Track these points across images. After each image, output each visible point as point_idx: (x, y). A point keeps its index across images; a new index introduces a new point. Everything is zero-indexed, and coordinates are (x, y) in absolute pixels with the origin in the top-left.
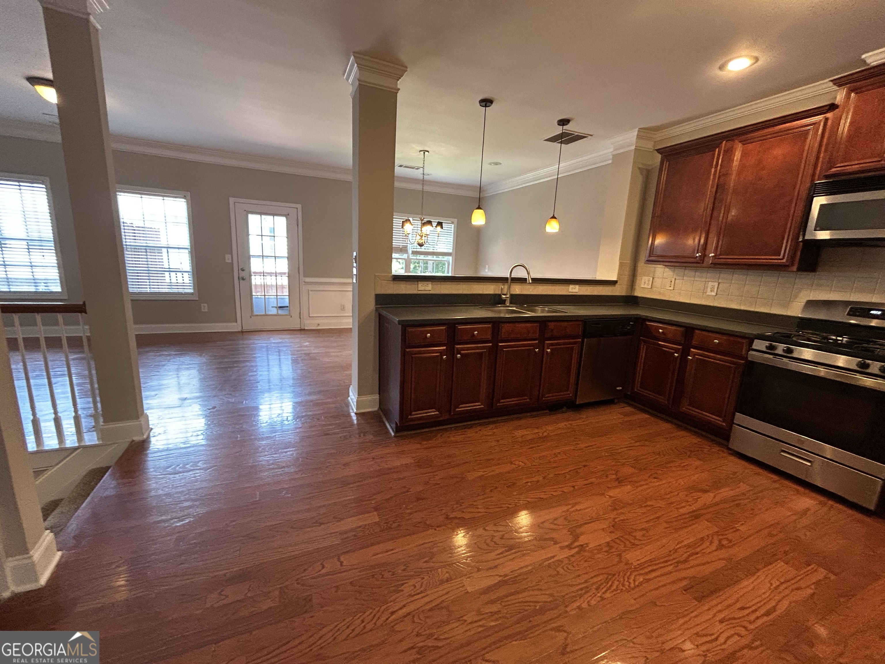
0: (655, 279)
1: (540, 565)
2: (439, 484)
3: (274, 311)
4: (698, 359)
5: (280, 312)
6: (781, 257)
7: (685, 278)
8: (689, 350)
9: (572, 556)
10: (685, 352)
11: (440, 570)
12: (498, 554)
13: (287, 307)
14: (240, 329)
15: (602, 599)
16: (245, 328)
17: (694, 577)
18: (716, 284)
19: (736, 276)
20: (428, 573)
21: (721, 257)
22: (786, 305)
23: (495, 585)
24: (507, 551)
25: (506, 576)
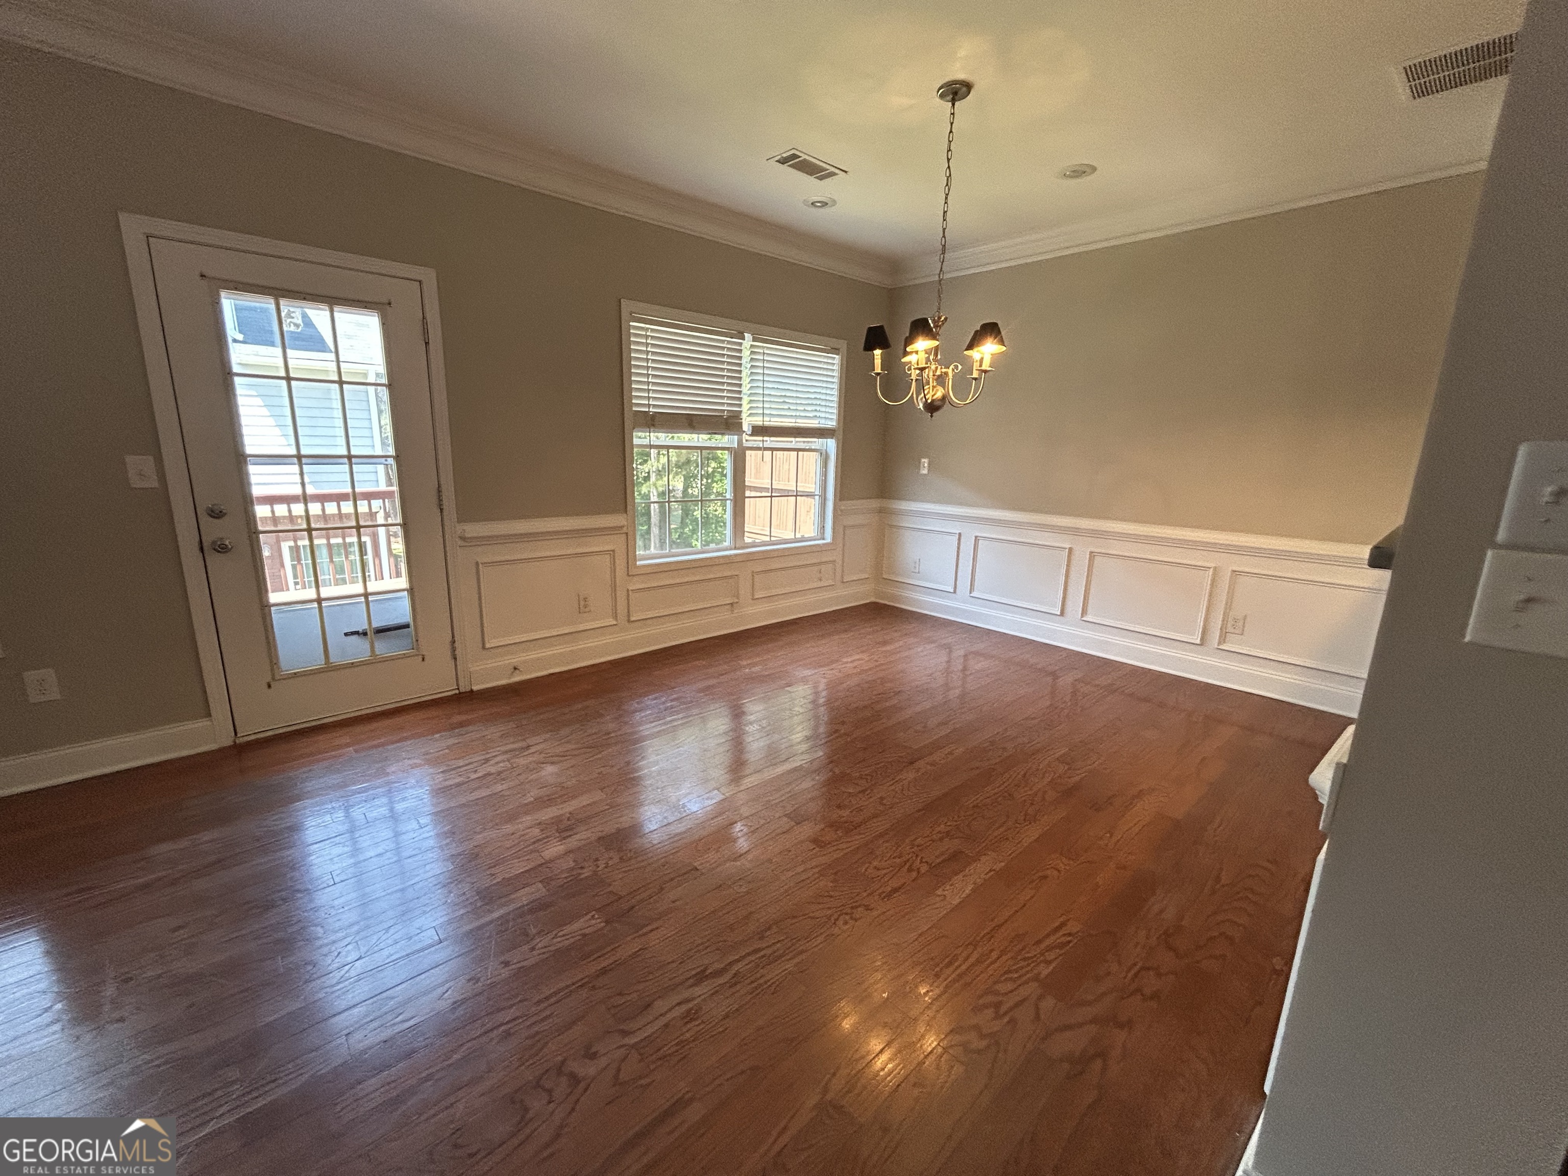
3: (359, 649)
5: (383, 647)
13: (407, 626)
14: (227, 741)
16: (249, 731)
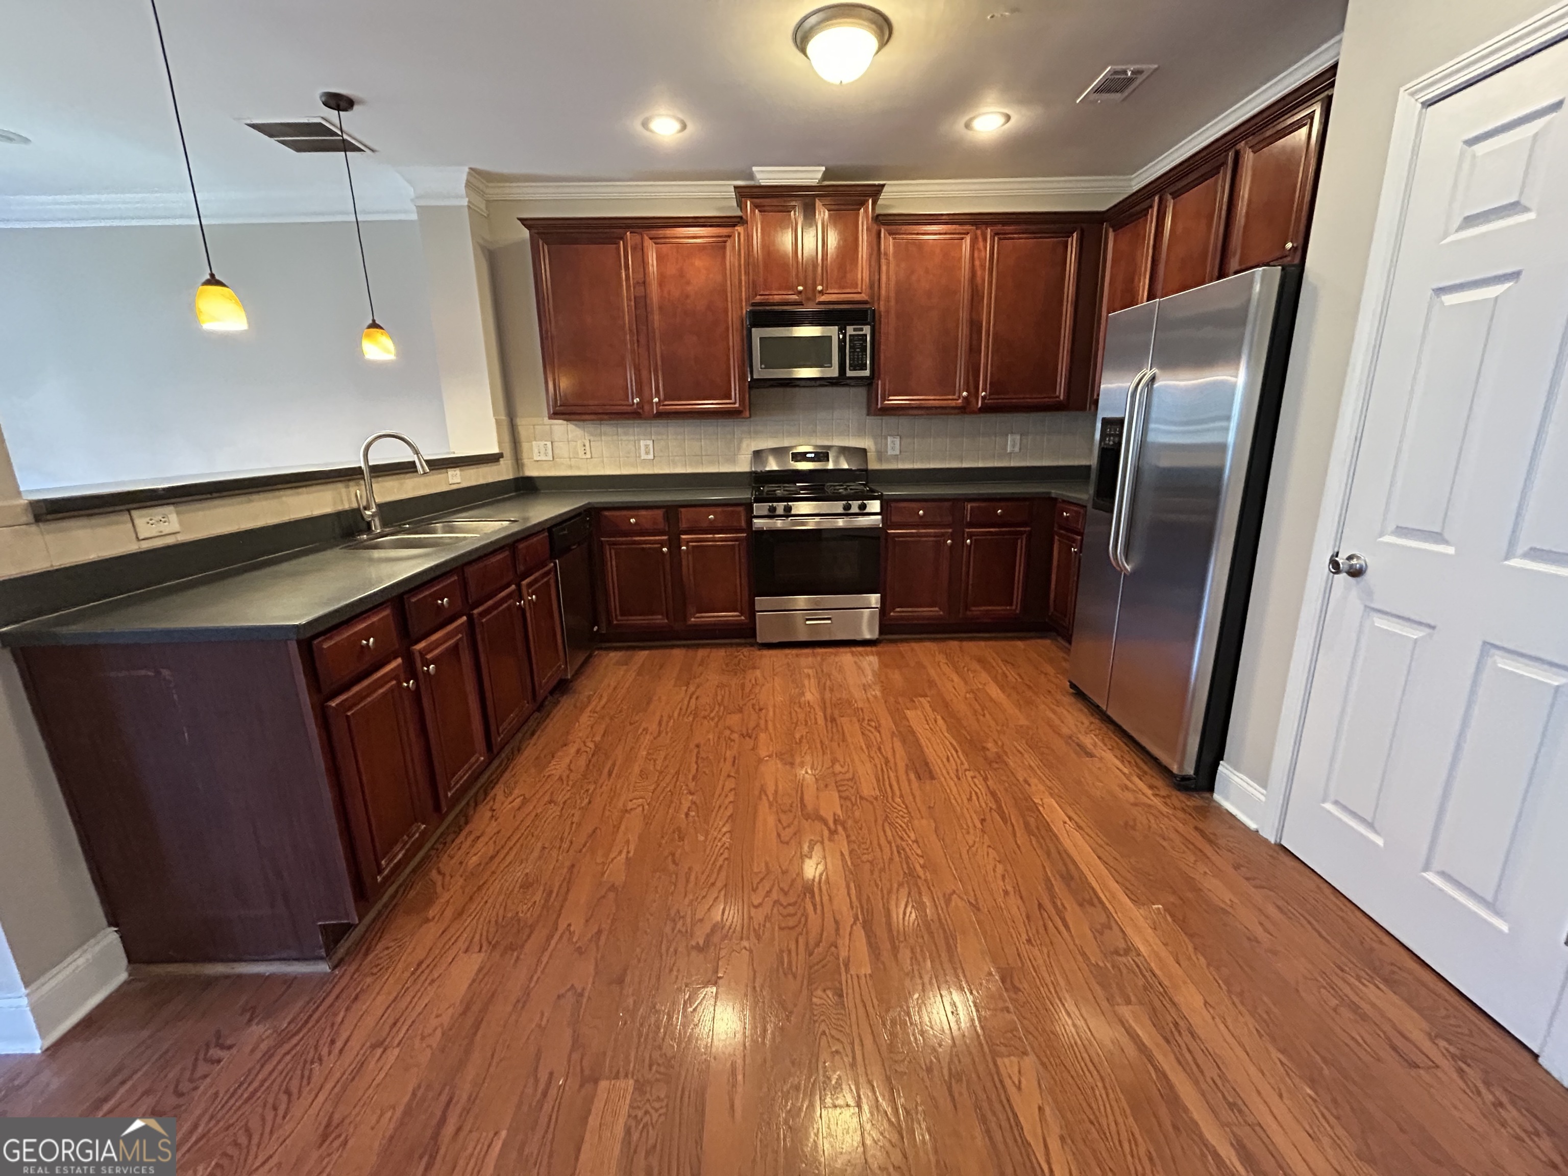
0: (556, 444)
1: (852, 873)
2: (599, 932)
4: (693, 546)
6: (733, 401)
7: (603, 438)
8: (679, 538)
9: (848, 836)
10: (675, 544)
11: (814, 1000)
12: (815, 909)
15: (916, 841)
17: (907, 765)
18: (650, 443)
19: (671, 430)
20: (815, 1022)
21: (666, 403)
22: (733, 460)
23: (868, 937)
24: (813, 896)
25: (856, 918)
